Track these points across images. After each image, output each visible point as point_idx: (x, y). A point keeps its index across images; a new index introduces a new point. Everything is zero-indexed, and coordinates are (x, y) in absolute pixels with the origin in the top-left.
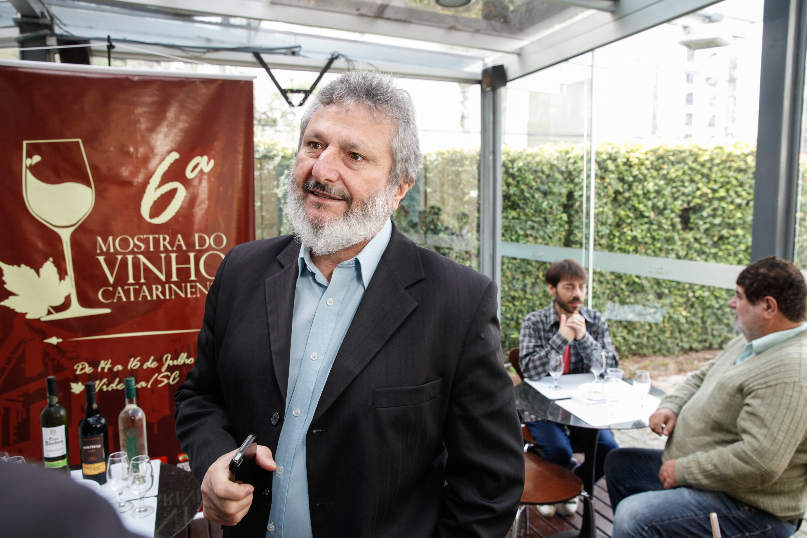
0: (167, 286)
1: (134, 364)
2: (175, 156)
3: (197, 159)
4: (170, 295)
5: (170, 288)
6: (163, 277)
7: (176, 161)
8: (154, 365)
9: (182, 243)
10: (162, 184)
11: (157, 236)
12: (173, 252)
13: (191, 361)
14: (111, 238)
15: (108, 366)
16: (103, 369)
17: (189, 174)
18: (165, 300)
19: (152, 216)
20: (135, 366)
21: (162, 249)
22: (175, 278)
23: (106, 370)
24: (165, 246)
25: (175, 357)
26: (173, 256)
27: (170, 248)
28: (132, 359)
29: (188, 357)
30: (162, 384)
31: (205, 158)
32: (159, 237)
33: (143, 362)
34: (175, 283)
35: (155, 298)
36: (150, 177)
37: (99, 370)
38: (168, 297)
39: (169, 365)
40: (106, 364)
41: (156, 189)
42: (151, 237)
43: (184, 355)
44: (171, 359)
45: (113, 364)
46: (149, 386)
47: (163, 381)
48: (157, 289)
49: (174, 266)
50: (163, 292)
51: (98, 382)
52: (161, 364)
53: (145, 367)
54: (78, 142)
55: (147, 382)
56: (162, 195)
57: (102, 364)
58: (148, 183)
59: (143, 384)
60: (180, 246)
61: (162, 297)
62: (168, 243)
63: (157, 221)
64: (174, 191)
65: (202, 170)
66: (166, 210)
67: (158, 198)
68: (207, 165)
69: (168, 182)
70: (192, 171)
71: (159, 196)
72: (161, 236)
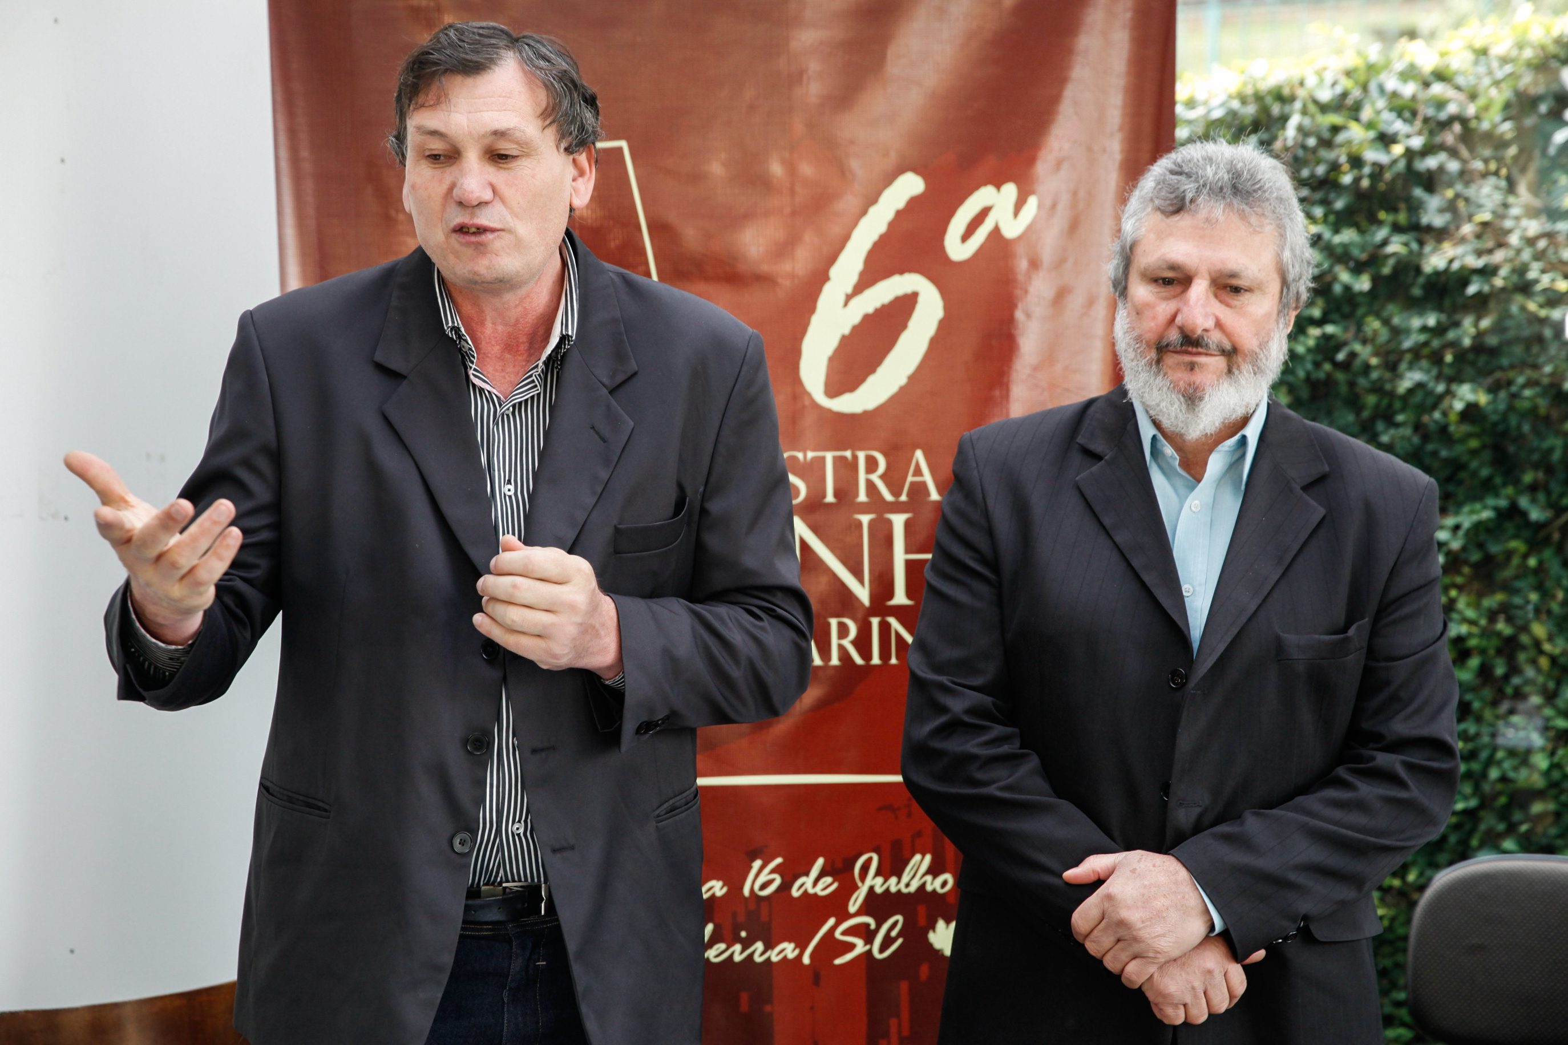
0: (875, 621)
1: (763, 878)
2: (910, 185)
3: (983, 196)
4: (885, 654)
5: (885, 628)
6: (863, 593)
7: (914, 203)
8: (826, 887)
9: (927, 477)
10: (866, 280)
11: (848, 454)
12: (897, 507)
13: (944, 884)
17: (957, 249)
18: (868, 668)
19: (834, 390)
20: (764, 886)
21: (862, 497)
22: (900, 598)
24: (871, 486)
25: (893, 867)
26: (899, 521)
27: (888, 497)
28: (757, 864)
29: (934, 871)
30: (849, 957)
31: (1010, 190)
32: (855, 458)
33: (790, 873)
34: (899, 612)
35: (835, 661)
36: (832, 259)
38: (876, 660)
39: (871, 889)
41: (849, 298)
42: (829, 456)
43: (921, 862)
44: (878, 873)
46: (806, 960)
47: (852, 947)
48: (843, 631)
49: (900, 557)
50: (863, 643)
52: (848, 888)
53: (795, 893)
54: (620, 150)
55: (802, 946)
56: (867, 318)
58: (825, 278)
59: (788, 949)
60: (919, 490)
61: (859, 661)
62: (882, 477)
63: (849, 403)
64: (906, 305)
65: (996, 231)
66: (880, 370)
67: (855, 329)
68: (1016, 213)
69: (888, 274)
70: (966, 237)
71: (856, 319)
72: (861, 455)
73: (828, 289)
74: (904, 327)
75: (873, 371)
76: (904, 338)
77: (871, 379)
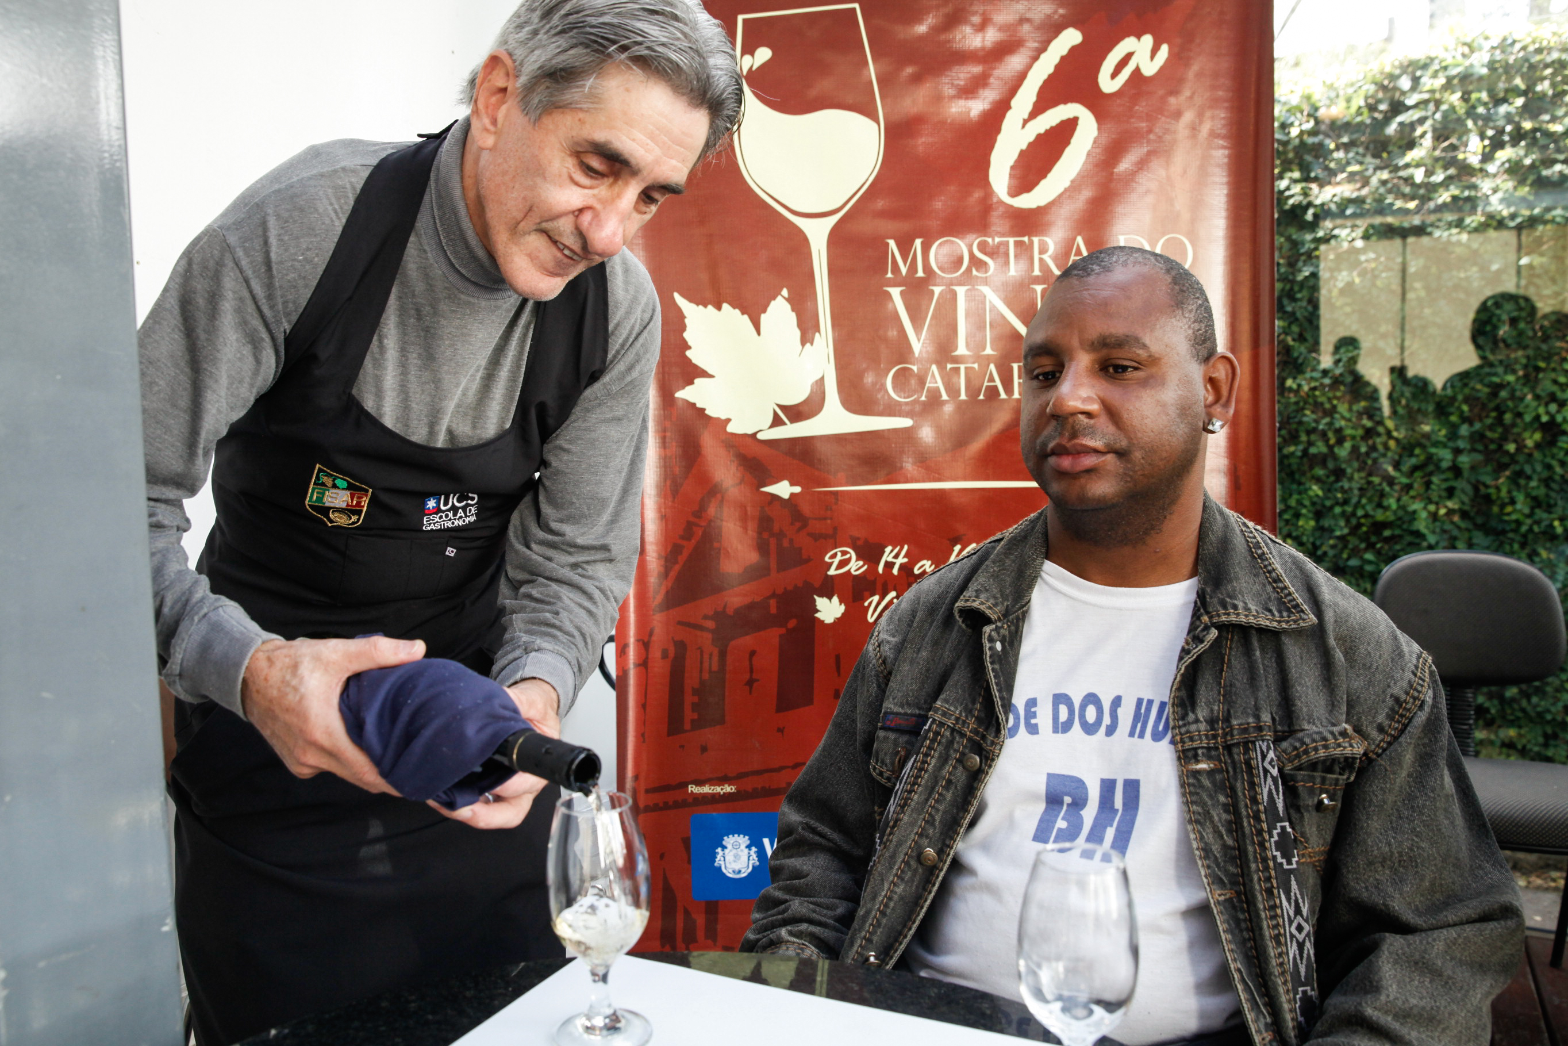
2: (1071, 37)
3: (1128, 44)
7: (1073, 50)
10: (1038, 110)
11: (1026, 239)
14: (918, 242)
15: (902, 560)
16: (889, 565)
17: (1108, 84)
19: (1015, 191)
21: (1037, 272)
23: (895, 571)
24: (1043, 265)
28: (958, 548)
31: (1148, 40)
32: (1031, 243)
36: (1015, 90)
37: (881, 569)
40: (896, 557)
41: (1025, 122)
42: (1011, 241)
45: (914, 558)
51: (876, 598)
54: (854, 9)
57: (888, 555)
58: (1008, 107)
62: (1050, 257)
63: (1027, 201)
64: (1068, 127)
65: (1137, 71)
66: (1049, 176)
67: (1030, 145)
68: (1152, 57)
69: (1054, 104)
70: (1114, 75)
71: (1031, 138)
72: (1036, 240)
73: (1009, 115)
74: (1068, 143)
75: (1044, 176)
76: (1068, 152)
77: (1043, 183)
